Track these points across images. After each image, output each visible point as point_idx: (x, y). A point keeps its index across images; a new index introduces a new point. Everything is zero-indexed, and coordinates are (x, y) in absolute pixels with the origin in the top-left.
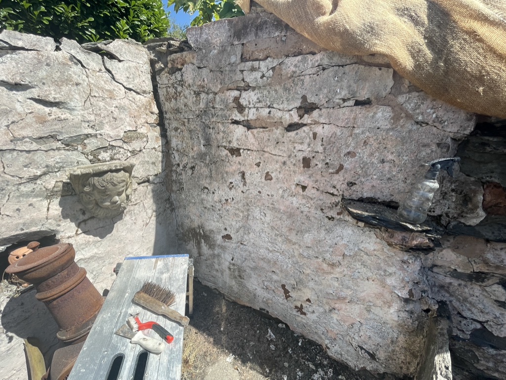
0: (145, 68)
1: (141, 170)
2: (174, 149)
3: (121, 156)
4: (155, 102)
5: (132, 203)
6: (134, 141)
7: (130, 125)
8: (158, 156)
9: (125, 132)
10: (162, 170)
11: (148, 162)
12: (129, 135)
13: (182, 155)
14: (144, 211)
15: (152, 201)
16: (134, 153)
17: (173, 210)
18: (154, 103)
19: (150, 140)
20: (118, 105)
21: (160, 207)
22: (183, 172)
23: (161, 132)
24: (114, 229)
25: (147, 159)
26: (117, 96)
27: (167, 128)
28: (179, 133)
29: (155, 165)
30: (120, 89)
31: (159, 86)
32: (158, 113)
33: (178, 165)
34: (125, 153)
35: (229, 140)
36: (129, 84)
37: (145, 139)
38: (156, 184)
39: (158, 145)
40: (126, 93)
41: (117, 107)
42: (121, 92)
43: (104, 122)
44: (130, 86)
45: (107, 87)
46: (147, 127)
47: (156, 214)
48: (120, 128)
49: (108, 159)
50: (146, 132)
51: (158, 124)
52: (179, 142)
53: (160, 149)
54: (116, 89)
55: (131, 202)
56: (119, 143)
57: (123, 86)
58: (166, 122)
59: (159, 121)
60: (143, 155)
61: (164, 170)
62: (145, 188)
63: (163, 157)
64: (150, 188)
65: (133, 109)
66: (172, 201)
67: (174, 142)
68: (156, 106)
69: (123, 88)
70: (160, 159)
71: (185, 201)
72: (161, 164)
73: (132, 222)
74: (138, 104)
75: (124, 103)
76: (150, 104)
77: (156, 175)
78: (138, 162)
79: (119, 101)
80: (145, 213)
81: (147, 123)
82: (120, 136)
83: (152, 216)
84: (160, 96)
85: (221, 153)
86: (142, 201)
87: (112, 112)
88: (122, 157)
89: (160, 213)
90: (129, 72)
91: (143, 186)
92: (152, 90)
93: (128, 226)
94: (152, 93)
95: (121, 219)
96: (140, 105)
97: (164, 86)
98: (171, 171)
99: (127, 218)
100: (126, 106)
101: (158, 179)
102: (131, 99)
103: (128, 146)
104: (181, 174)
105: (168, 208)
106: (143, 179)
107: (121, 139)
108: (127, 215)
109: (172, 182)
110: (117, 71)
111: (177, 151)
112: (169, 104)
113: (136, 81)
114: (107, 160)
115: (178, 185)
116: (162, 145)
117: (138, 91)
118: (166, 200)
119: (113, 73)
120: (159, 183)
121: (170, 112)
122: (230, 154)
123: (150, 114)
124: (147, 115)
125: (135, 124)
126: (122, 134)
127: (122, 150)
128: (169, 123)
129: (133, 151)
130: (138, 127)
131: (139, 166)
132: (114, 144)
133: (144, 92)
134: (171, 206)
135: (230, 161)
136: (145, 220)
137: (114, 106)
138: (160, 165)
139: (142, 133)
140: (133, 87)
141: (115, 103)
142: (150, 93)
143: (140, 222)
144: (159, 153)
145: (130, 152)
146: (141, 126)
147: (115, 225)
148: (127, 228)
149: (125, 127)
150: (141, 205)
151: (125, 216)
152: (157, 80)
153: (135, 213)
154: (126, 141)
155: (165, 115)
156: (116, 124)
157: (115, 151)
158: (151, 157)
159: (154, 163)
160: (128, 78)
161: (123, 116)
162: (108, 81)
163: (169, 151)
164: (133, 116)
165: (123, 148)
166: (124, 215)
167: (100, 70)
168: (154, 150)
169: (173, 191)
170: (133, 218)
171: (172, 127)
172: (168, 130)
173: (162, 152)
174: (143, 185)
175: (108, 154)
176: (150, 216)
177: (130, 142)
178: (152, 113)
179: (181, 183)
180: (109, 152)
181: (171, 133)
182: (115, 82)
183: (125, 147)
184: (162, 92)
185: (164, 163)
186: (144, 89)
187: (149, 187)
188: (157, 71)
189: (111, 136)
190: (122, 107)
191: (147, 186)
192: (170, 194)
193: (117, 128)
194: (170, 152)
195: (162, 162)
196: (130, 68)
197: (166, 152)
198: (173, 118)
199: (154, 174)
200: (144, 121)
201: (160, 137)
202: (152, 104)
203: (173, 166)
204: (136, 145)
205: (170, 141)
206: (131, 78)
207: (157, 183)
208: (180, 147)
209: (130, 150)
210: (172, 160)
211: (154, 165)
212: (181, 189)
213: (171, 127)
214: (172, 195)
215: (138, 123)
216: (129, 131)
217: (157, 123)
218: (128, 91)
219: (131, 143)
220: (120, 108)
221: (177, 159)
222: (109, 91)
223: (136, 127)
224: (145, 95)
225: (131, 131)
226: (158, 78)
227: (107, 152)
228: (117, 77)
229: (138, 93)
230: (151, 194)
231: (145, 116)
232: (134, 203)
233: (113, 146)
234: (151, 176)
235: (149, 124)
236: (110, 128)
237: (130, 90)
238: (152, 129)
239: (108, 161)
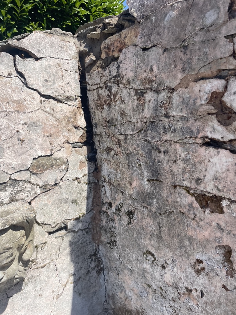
0: (71, 65)
1: (55, 214)
2: (105, 179)
3: (26, 195)
4: (83, 112)
5: (38, 265)
6: (46, 170)
7: (42, 148)
8: (83, 190)
9: (34, 159)
10: (87, 209)
11: (66, 200)
12: (40, 162)
13: (116, 190)
14: (55, 275)
15: (68, 259)
16: (45, 189)
17: (100, 271)
18: (80, 113)
19: (70, 168)
20: (28, 121)
21: (81, 268)
22: (116, 217)
23: (88, 155)
24: (8, 306)
25: (65, 196)
26: (28, 108)
27: (97, 148)
28: (113, 157)
29: (77, 204)
30: (34, 98)
31: (88, 88)
32: (86, 127)
33: (110, 205)
34: (33, 189)
35: (196, 178)
36: (47, 89)
37: (64, 167)
38: (77, 232)
39: (83, 174)
40: (41, 103)
41: (26, 124)
42: (35, 102)
43: (5, 147)
44: (49, 93)
45: (15, 97)
46: (68, 148)
47: (74, 279)
48: (27, 154)
49: (7, 200)
50: (65, 156)
51: (85, 143)
52: (112, 170)
53: (86, 179)
54: (28, 98)
55: (36, 263)
56: (25, 176)
57: (39, 93)
58: (96, 139)
59: (87, 138)
60: (59, 190)
61: (91, 211)
62: (60, 239)
63: (89, 191)
64: (68, 238)
65: (50, 125)
66: (100, 258)
67: (106, 170)
68: (83, 117)
69: (39, 95)
70: (85, 194)
71: (118, 263)
72: (86, 201)
73: (35, 293)
74: (58, 116)
75: (37, 117)
76: (75, 114)
77: (77, 219)
78: (52, 201)
79: (30, 115)
80: (57, 278)
81: (68, 143)
82: (26, 165)
83: (67, 283)
84: (90, 103)
85: (179, 199)
86: (52, 260)
87: (17, 131)
88: (28, 196)
89: (80, 278)
90: (48, 73)
91: (56, 238)
92: (80, 95)
93: (29, 300)
94: (79, 99)
95: (20, 290)
96: (61, 117)
97: (95, 87)
98: (101, 211)
99: (27, 288)
100: (39, 121)
101: (80, 225)
102: (48, 110)
103: (38, 179)
104: (113, 220)
105: (94, 268)
106: (58, 226)
107: (28, 170)
108: (29, 284)
109: (101, 228)
110: (32, 74)
111: (109, 183)
112: (100, 113)
113: (57, 85)
114: (5, 202)
115: (109, 234)
116: (89, 174)
117: (60, 97)
118: (91, 256)
119: (26, 76)
120: (82, 230)
121: (102, 125)
122: (198, 205)
123: (74, 129)
124: (69, 131)
125: (50, 145)
126: (30, 162)
127: (28, 185)
128: (99, 141)
129: (45, 185)
130: (55, 150)
131: (52, 207)
132: (17, 178)
133: (68, 98)
134: (97, 266)
135: (198, 219)
136: (56, 289)
137: (22, 122)
138: (85, 203)
139: (59, 159)
140: (53, 92)
141: (24, 118)
142: (76, 99)
143: (48, 293)
144: (84, 185)
145: (40, 187)
146: (58, 148)
147: (10, 300)
148: (28, 304)
149: (36, 151)
150: (52, 266)
151: (26, 285)
152: (87, 80)
153: (40, 280)
154: (34, 172)
155: (95, 130)
156: (22, 148)
157: (17, 188)
158: (70, 192)
159: (75, 201)
160: (46, 81)
161: (33, 136)
162: (18, 88)
163: (98, 181)
164: (48, 134)
165: (30, 182)
166: (24, 284)
167: (10, 74)
168: (76, 182)
169: (102, 242)
170: (38, 288)
171: (104, 147)
172: (98, 151)
173: (89, 183)
174: (57, 234)
175: (7, 193)
176: (65, 283)
177: (41, 172)
178: (77, 128)
179: (113, 234)
180: (10, 190)
181: (101, 156)
182: (28, 89)
183: (33, 181)
184: (92, 96)
185: (91, 199)
186: (68, 94)
187: (65, 239)
188: (87, 67)
189: (14, 166)
190: (34, 123)
191: (62, 237)
192: (98, 246)
193: (23, 154)
194: (100, 183)
195: (88, 198)
196: (49, 67)
197: (94, 182)
198: (104, 133)
199: (75, 217)
200: (63, 140)
201: (87, 162)
202: (78, 114)
203: (103, 204)
204: (50, 177)
205: (101, 166)
206: (50, 81)
207: (79, 230)
208: (112, 176)
209: (41, 185)
210: (103, 196)
211: (74, 204)
212: (113, 243)
213: (101, 147)
214: (100, 248)
215: (55, 145)
216: (41, 156)
217: (82, 141)
218: (45, 99)
219: (42, 175)
220: (30, 125)
221: (108, 194)
222: (18, 102)
223: (52, 150)
224: (69, 103)
225: (44, 156)
226: (87, 77)
227: (5, 191)
228: (30, 82)
229: (59, 101)
230: (68, 250)
231: (66, 133)
232: (41, 265)
233: (16, 180)
234: (70, 220)
235: (72, 144)
236: (13, 155)
237: (48, 97)
238: (76, 151)
239: (6, 204)
